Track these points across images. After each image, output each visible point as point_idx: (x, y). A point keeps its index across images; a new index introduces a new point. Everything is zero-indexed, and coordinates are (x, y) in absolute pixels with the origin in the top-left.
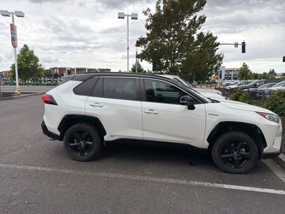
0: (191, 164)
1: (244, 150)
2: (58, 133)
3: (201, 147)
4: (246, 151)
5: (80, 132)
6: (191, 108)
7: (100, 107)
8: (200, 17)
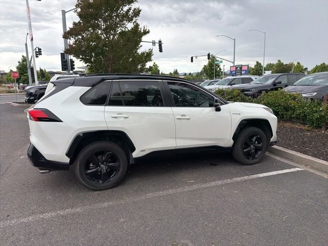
0: (212, 164)
1: (257, 142)
2: (67, 160)
3: (227, 146)
4: (259, 143)
5: (102, 153)
6: (218, 110)
7: (125, 118)
8: (135, 9)
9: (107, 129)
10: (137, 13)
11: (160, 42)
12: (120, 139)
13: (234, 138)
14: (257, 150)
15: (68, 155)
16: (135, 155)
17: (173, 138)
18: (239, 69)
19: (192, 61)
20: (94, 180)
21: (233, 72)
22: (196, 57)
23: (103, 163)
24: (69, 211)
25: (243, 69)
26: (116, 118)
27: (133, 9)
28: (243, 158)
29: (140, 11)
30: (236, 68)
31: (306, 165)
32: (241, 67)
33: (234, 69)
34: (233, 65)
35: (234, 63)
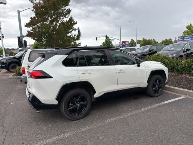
0: (135, 98)
1: (159, 84)
2: (56, 102)
3: (144, 87)
5: (76, 96)
6: (139, 66)
7: (89, 73)
8: (68, 9)
9: (80, 81)
10: (69, 11)
11: (78, 29)
12: (87, 86)
13: (148, 82)
14: (159, 88)
15: (57, 99)
16: (96, 96)
17: (116, 84)
18: (124, 43)
19: (97, 40)
20: (72, 114)
21: (121, 46)
22: (99, 38)
23: (77, 103)
24: (63, 135)
25: (126, 43)
26: (84, 73)
27: (66, 9)
28: (153, 94)
29: (71, 10)
30: (122, 43)
31: (186, 95)
32: (125, 42)
33: (121, 44)
34: (120, 41)
35: (120, 40)
